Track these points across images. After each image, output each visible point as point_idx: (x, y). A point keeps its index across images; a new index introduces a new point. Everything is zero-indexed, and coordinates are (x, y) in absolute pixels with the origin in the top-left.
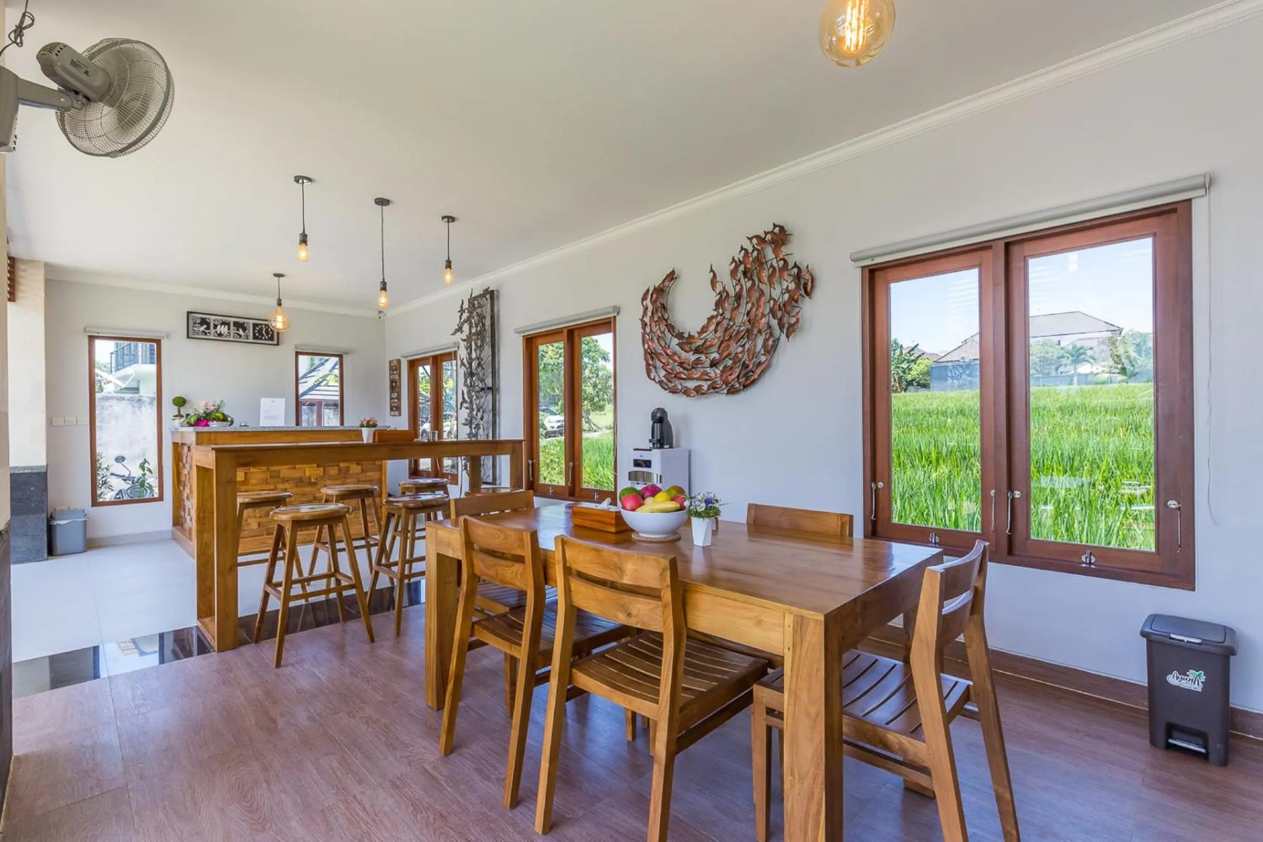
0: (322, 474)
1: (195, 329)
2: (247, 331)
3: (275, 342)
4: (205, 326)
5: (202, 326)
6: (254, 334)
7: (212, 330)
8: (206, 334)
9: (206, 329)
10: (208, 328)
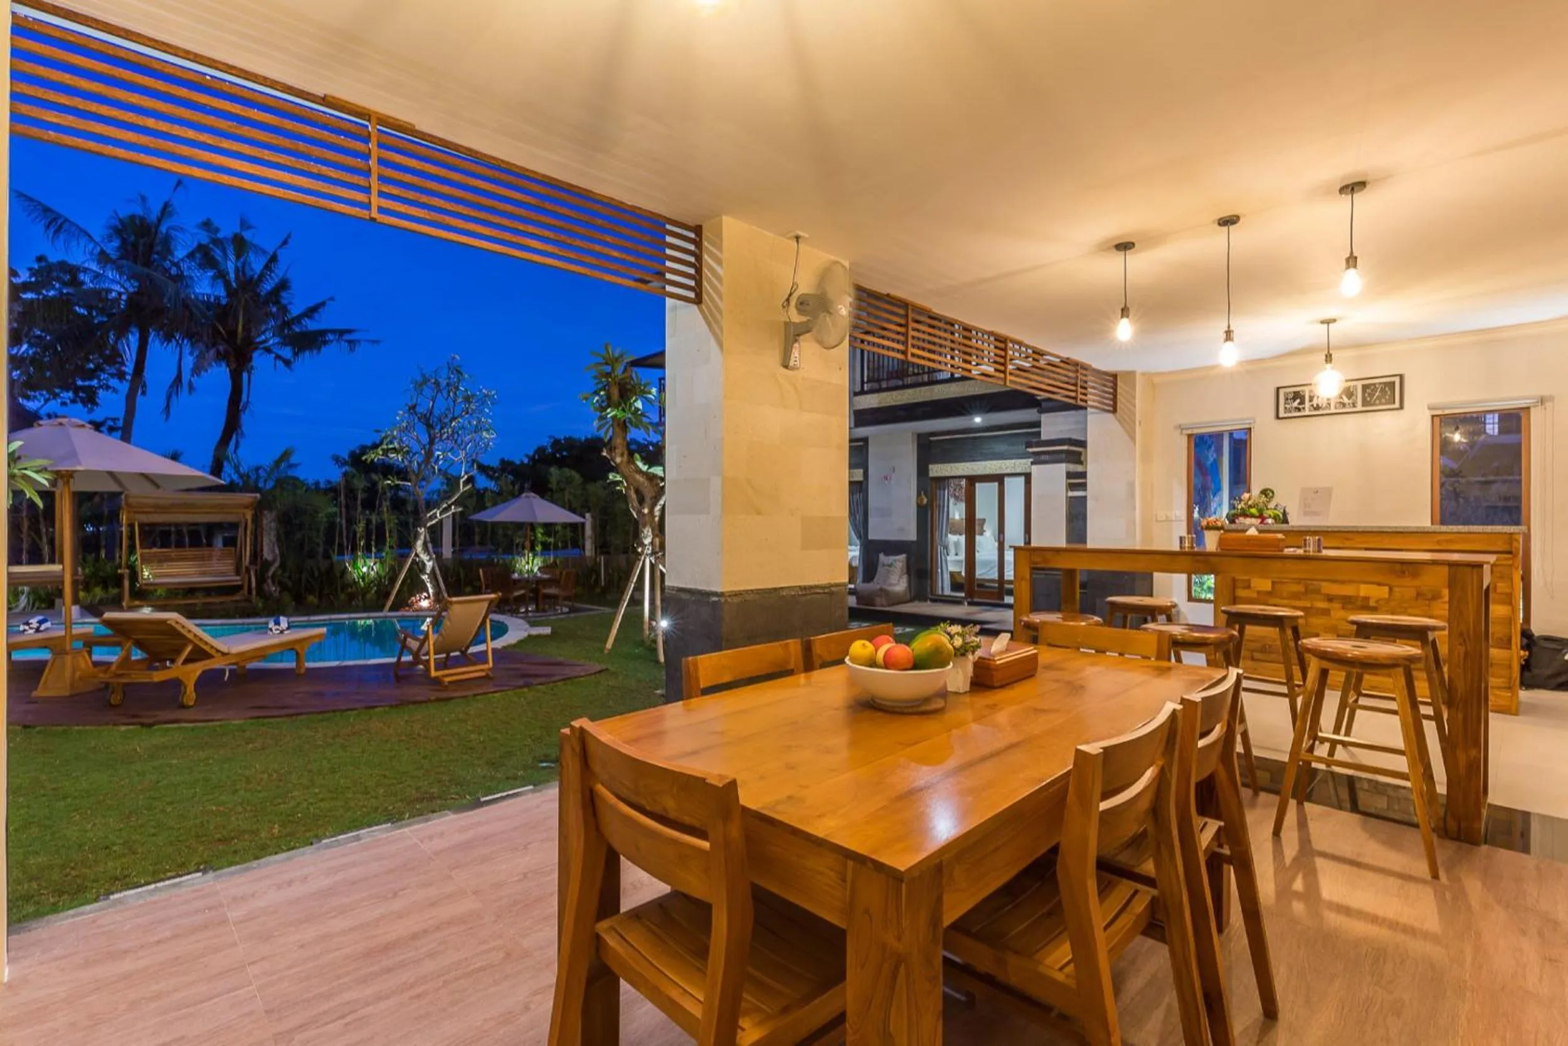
0: (1387, 596)
1: (1287, 406)
2: (1354, 398)
3: (1397, 405)
4: (1298, 401)
5: (1294, 401)
6: (1364, 399)
7: (1307, 404)
8: (1299, 410)
9: (1299, 404)
10: (1302, 402)
